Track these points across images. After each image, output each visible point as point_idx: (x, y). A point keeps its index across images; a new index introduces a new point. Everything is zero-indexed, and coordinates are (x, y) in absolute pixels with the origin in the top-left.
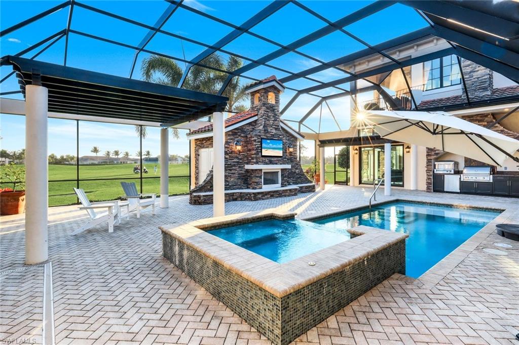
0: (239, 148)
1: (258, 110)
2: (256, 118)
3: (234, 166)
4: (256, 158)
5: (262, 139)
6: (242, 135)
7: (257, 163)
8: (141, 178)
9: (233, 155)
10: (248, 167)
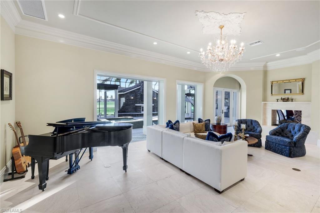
0: (132, 98)
1: (141, 84)
2: (140, 87)
3: (131, 104)
4: (139, 102)
5: (141, 95)
6: (134, 93)
7: (139, 103)
8: (99, 108)
9: (131, 100)
10: (136, 105)
